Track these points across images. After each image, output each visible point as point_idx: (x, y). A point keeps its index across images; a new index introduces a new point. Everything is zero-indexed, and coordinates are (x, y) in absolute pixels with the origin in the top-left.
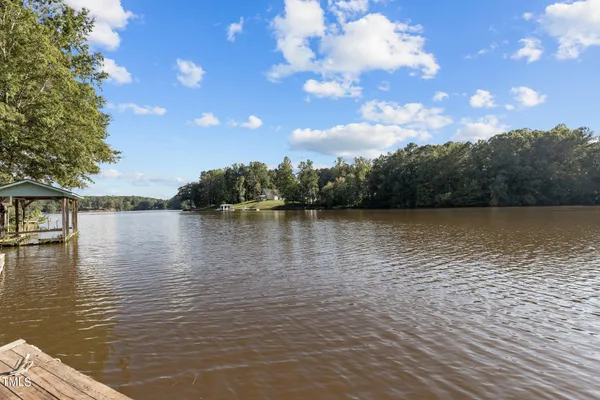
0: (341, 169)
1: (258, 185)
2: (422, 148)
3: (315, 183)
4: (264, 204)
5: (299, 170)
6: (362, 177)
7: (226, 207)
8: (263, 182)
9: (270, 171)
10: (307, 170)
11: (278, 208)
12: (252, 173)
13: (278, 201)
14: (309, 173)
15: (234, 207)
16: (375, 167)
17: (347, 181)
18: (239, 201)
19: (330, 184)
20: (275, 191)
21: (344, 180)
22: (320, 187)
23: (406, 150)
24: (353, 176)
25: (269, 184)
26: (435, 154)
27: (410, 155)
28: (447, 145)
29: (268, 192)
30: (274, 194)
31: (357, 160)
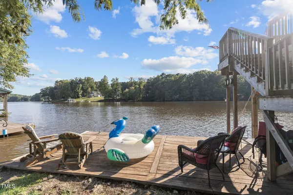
0: (132, 83)
1: (90, 89)
2: (168, 76)
3: (120, 89)
4: (92, 99)
5: (111, 83)
6: (142, 87)
7: (71, 100)
8: (92, 88)
9: (96, 82)
10: (116, 82)
11: (100, 101)
12: (86, 83)
13: (100, 97)
14: (117, 84)
15: (75, 101)
16: (148, 82)
17: (135, 89)
18: (78, 97)
19: (127, 90)
20: (99, 92)
21: (134, 88)
22: (122, 91)
23: (161, 75)
24: (138, 86)
25: (95, 88)
26: (173, 78)
27: (163, 78)
28: (178, 75)
29: (95, 93)
30: (98, 94)
31: (139, 79)
